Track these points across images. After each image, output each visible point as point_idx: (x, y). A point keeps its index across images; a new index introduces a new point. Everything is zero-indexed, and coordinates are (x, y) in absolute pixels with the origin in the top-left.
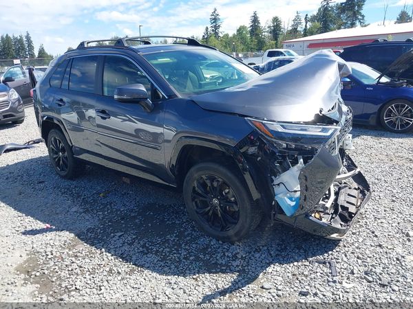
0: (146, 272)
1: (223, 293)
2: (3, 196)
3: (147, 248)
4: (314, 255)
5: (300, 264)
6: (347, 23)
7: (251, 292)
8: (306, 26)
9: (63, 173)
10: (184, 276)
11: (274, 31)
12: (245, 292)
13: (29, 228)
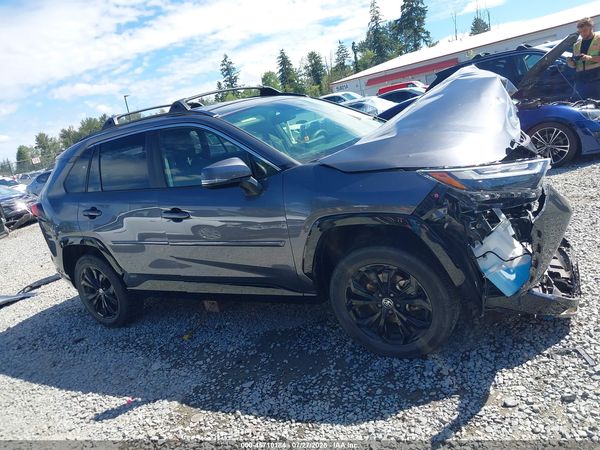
0: (323, 427)
1: (455, 426)
2: (29, 374)
3: (303, 394)
4: (547, 347)
5: (535, 361)
6: (409, 45)
7: (494, 416)
8: (356, 58)
9: (110, 320)
10: (383, 418)
11: (314, 71)
12: (485, 418)
13: (100, 410)
